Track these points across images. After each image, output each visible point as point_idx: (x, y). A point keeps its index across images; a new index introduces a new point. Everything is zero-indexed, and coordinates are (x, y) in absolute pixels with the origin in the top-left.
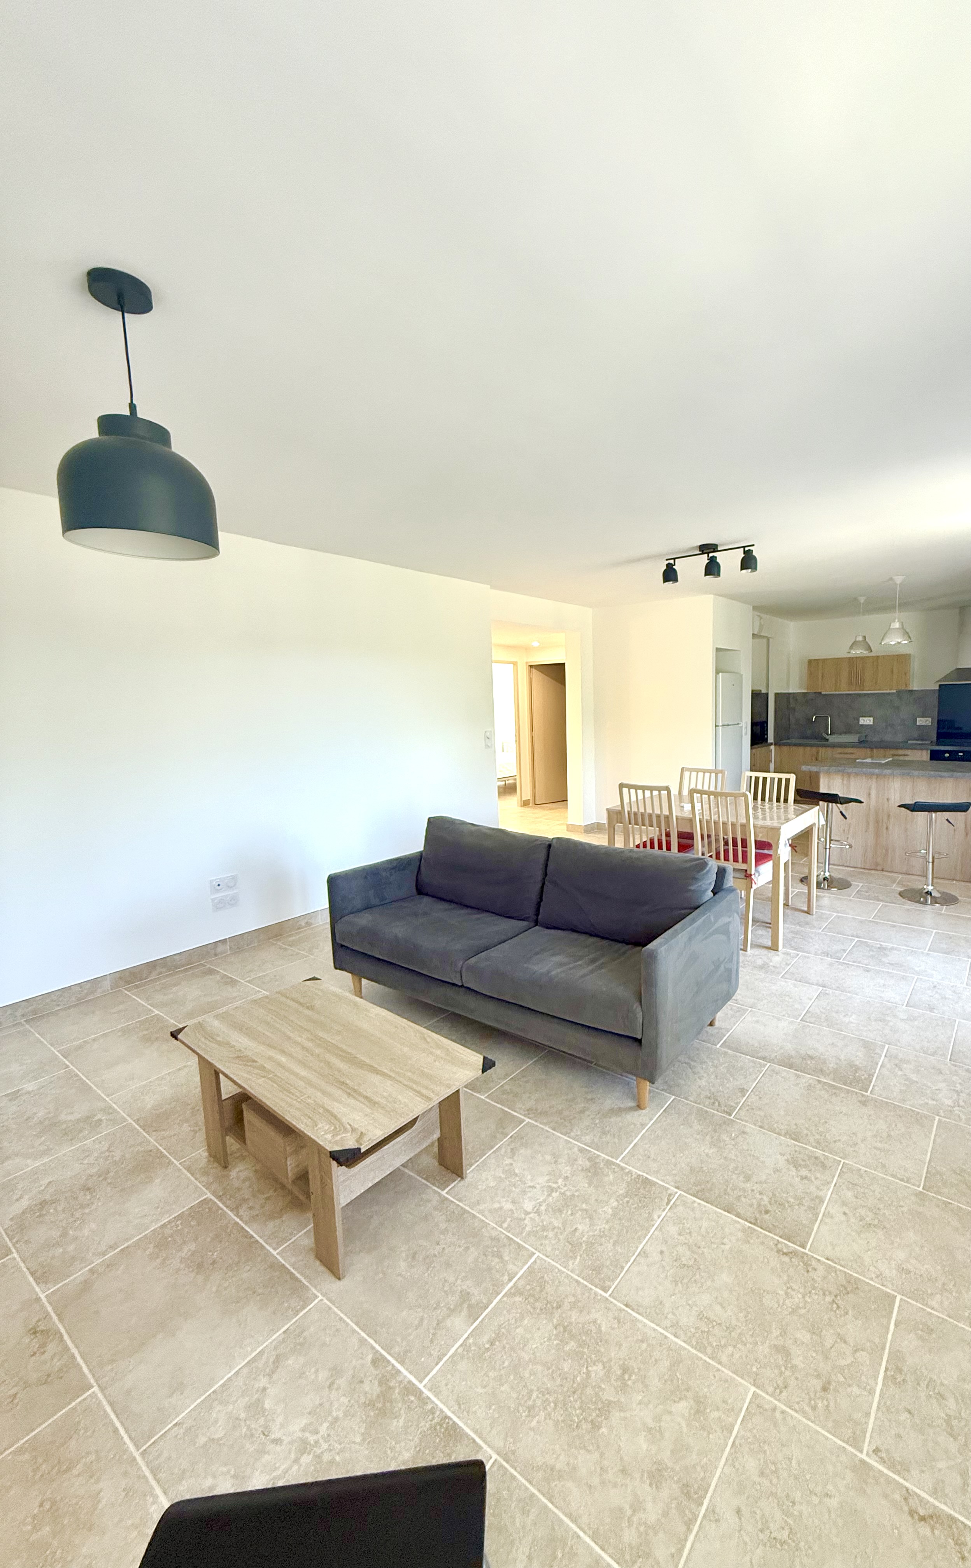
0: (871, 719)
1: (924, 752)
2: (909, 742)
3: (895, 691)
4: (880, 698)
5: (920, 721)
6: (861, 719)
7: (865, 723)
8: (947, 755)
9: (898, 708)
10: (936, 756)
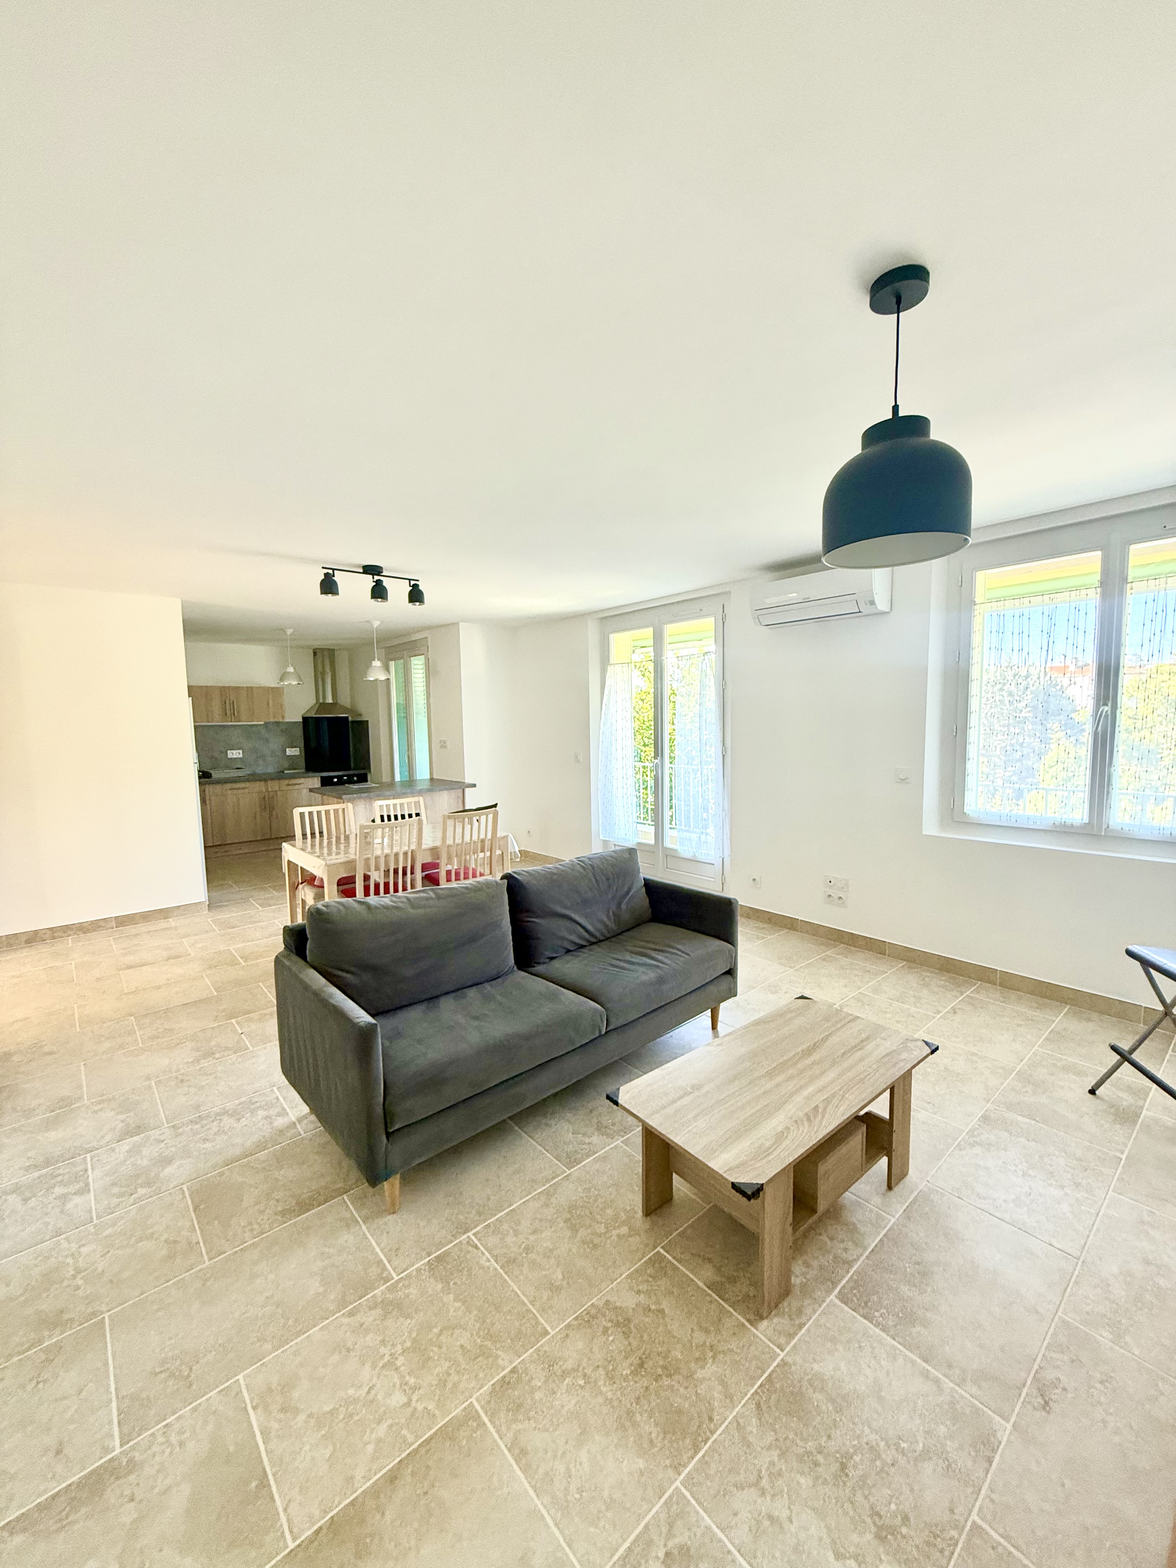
0: (241, 751)
1: (316, 779)
2: (286, 772)
3: (262, 723)
4: (249, 731)
5: (289, 752)
6: (229, 752)
7: (234, 756)
8: (336, 780)
9: (267, 740)
10: (326, 782)
